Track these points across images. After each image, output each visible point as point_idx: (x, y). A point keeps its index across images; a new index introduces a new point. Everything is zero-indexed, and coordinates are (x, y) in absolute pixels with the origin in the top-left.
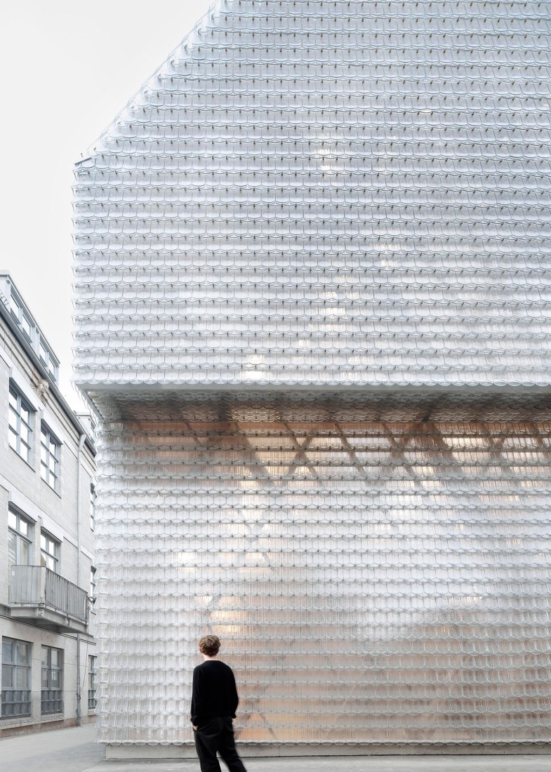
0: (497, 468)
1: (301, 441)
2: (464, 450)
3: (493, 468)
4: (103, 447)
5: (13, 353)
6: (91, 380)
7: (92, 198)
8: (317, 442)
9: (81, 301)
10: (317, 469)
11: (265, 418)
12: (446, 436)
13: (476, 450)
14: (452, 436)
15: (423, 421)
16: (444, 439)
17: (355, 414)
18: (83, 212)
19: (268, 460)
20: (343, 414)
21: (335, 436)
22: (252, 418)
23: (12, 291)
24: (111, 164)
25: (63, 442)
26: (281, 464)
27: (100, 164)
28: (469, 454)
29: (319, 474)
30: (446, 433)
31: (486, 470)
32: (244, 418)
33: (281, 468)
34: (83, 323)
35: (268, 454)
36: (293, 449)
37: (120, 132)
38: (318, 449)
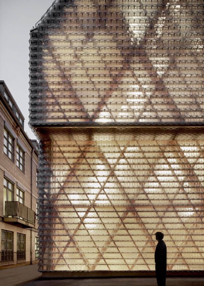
0: (202, 159)
1: (122, 148)
2: (189, 152)
3: (201, 159)
4: (41, 152)
5: (5, 115)
6: (37, 123)
7: (38, 46)
8: (129, 149)
9: (32, 90)
10: (128, 160)
11: (108, 139)
12: (181, 146)
13: (194, 152)
14: (184, 146)
15: (172, 140)
16: (181, 147)
17: (145, 137)
18: (34, 52)
19: (108, 156)
20: (139, 137)
21: (136, 146)
22: (102, 139)
23: (5, 89)
24: (45, 31)
25: (25, 152)
26: (114, 158)
27: (41, 31)
28: (191, 153)
29: (129, 162)
30: (182, 145)
31: (197, 160)
32: (99, 139)
33: (114, 160)
34: (34, 99)
35: (109, 154)
36: (119, 152)
37: (49, 17)
38: (129, 152)
